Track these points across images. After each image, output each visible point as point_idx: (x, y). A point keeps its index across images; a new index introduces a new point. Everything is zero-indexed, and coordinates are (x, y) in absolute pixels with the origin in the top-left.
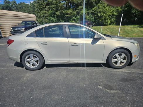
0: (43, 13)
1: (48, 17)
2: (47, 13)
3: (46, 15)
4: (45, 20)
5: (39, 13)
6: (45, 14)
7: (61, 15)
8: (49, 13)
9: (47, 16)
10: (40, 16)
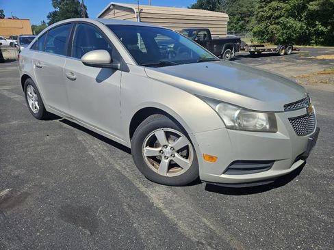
0: (270, 9)
1: (283, 18)
2: (281, 8)
3: (277, 14)
4: (271, 27)
5: (261, 9)
6: (277, 9)
7: (324, 11)
8: (289, 7)
9: (280, 17)
10: (262, 16)
